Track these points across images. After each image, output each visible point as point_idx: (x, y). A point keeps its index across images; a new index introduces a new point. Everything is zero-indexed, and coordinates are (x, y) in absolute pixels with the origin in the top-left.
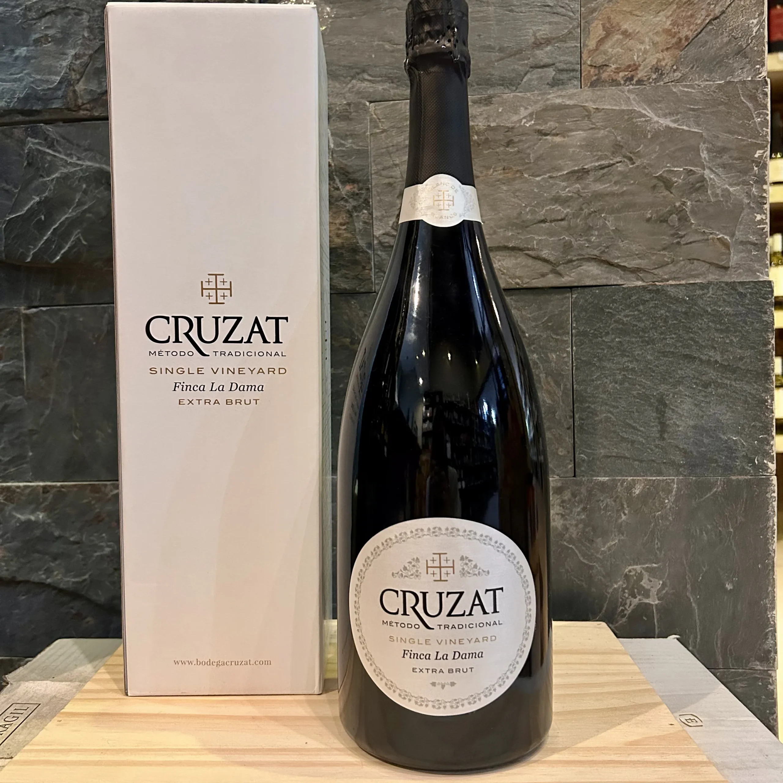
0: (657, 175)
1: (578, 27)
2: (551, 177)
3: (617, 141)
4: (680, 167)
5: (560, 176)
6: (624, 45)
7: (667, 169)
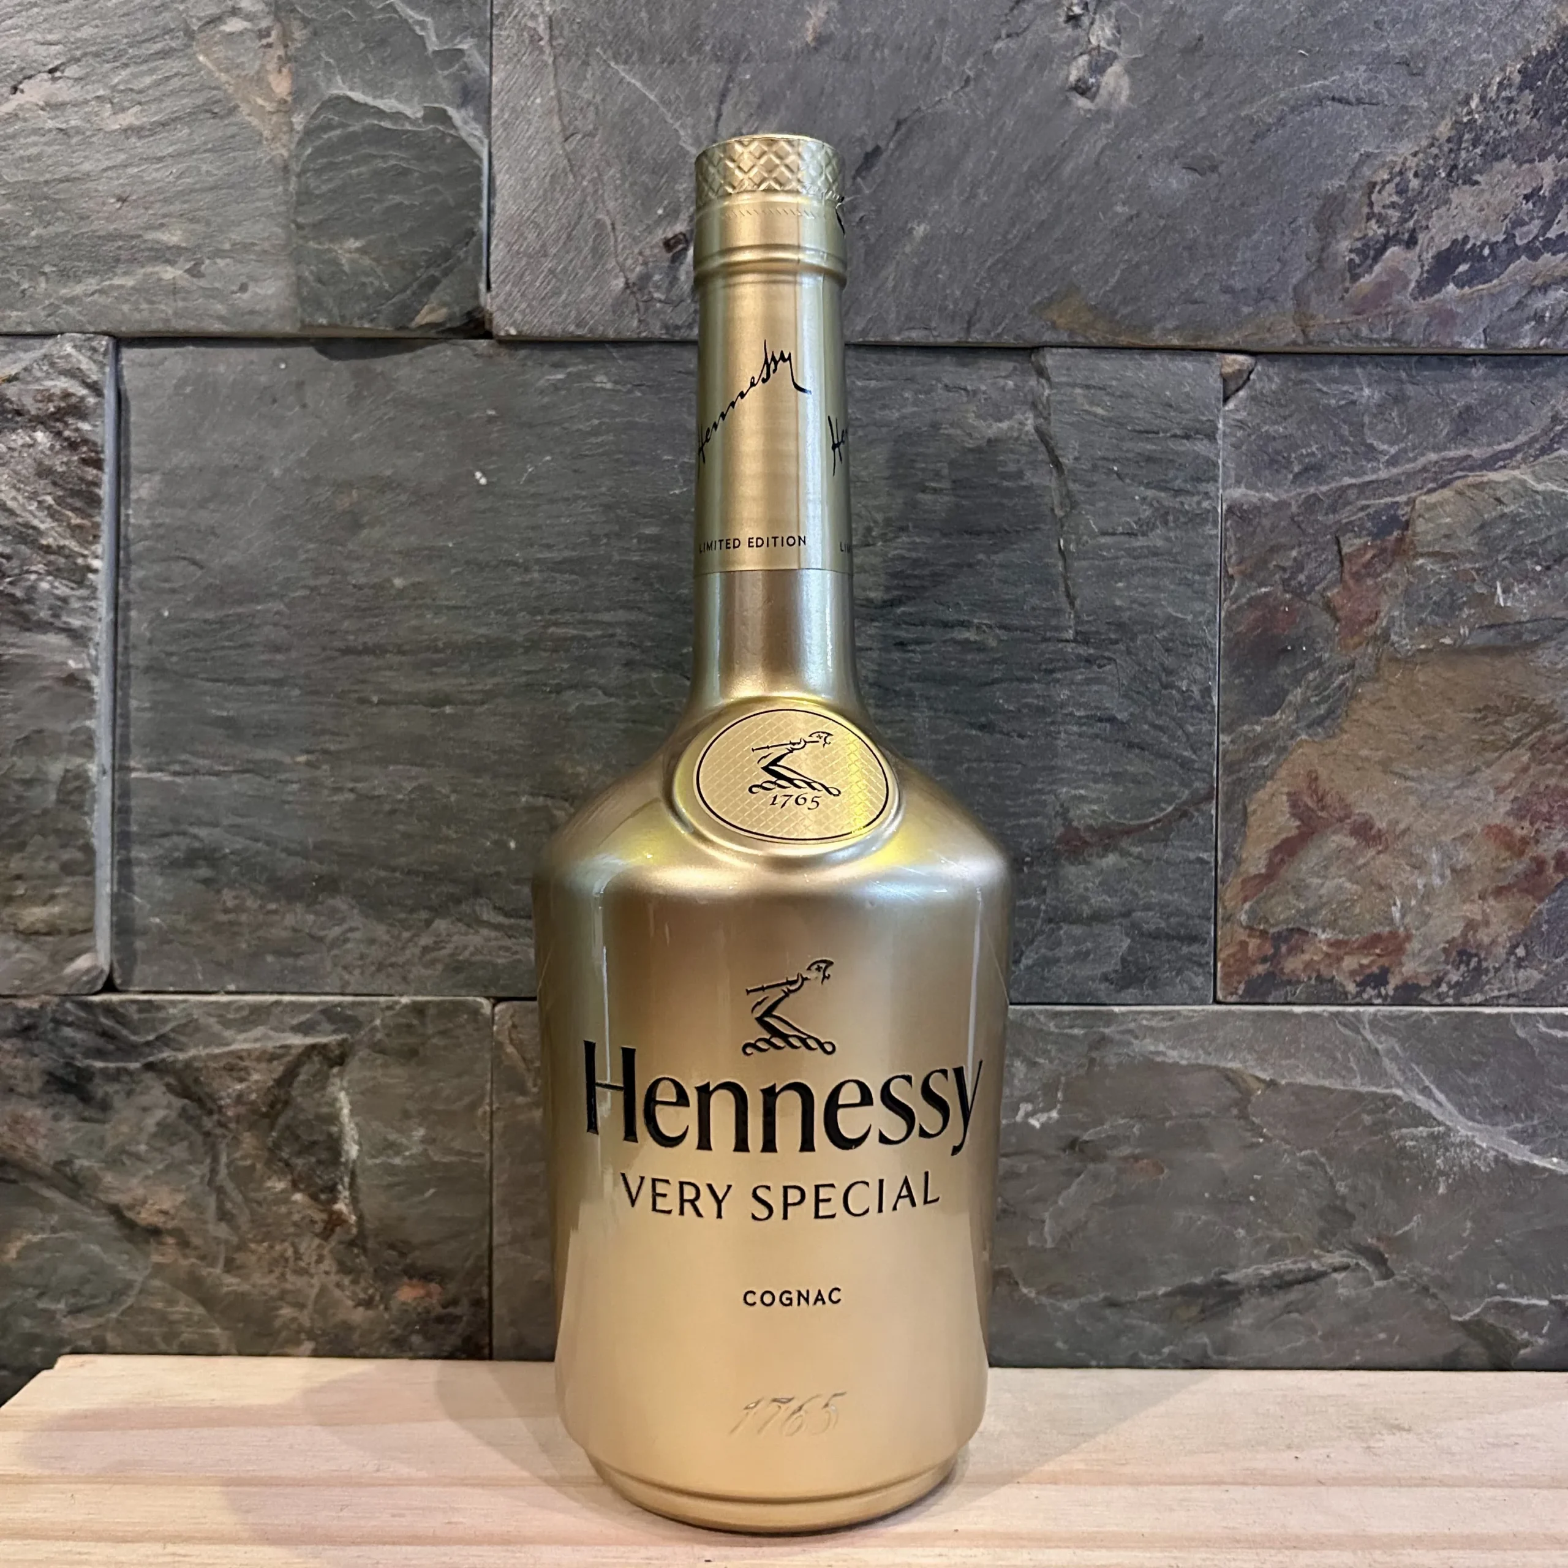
0: (1467, 1317)
1: (1208, 798)
2: (1112, 1304)
3: (1335, 1194)
4: (1541, 1297)
5: (1142, 1300)
6: (1359, 868)
7: (1498, 1299)
